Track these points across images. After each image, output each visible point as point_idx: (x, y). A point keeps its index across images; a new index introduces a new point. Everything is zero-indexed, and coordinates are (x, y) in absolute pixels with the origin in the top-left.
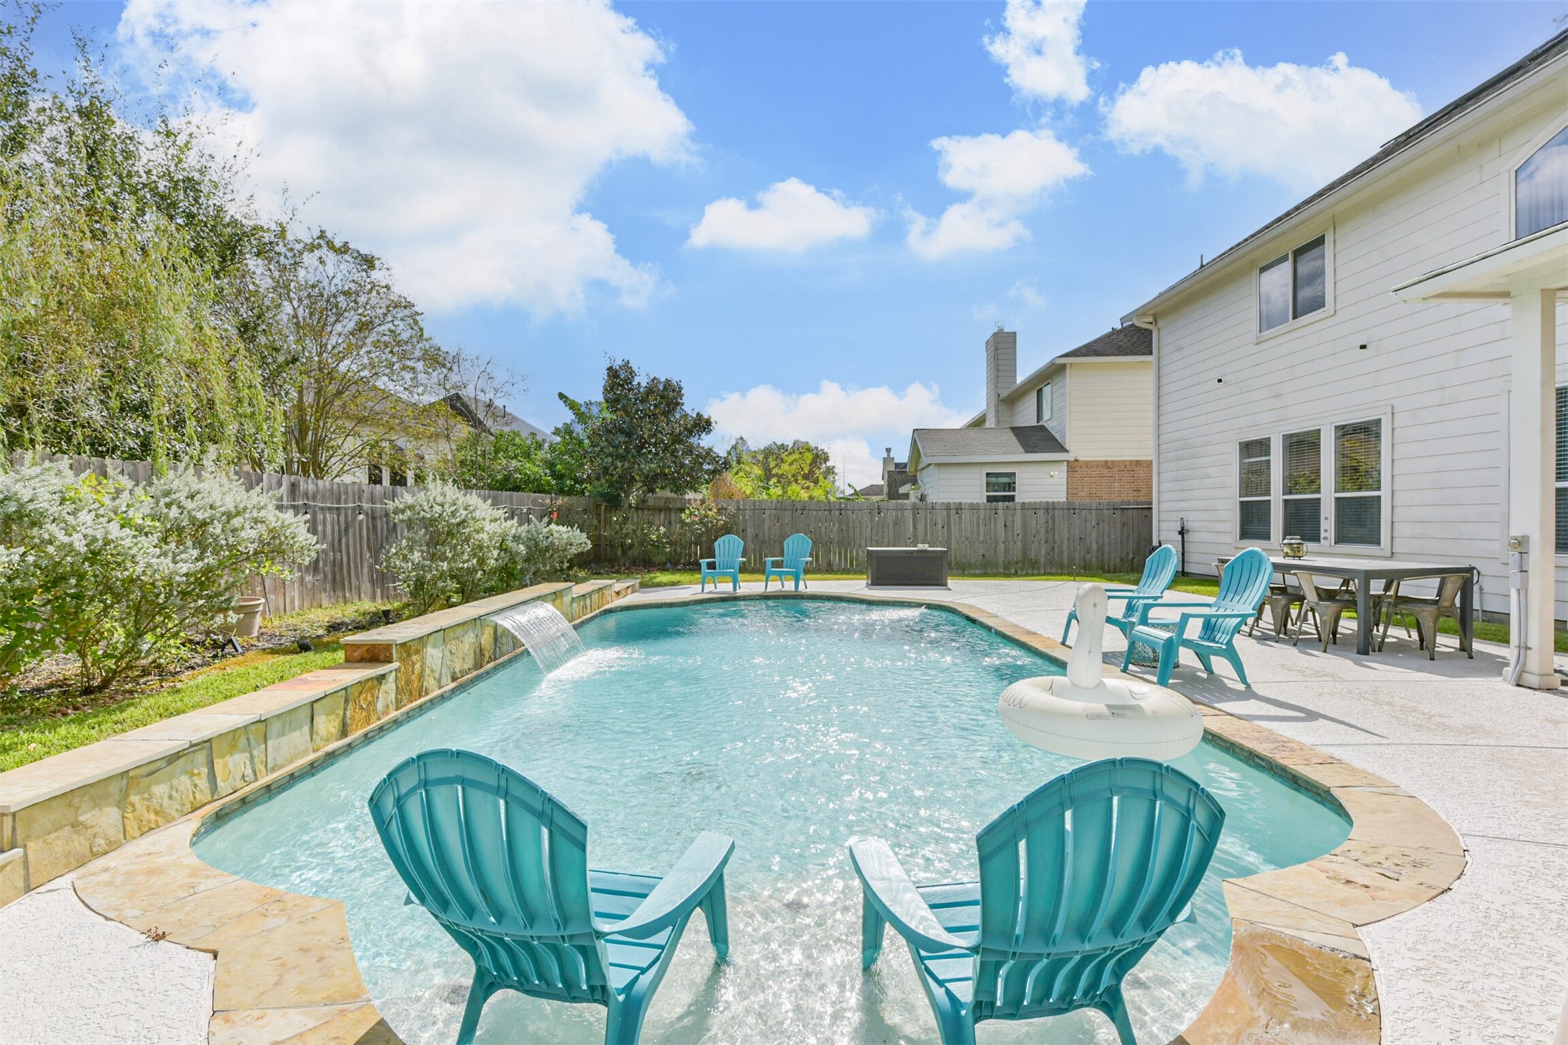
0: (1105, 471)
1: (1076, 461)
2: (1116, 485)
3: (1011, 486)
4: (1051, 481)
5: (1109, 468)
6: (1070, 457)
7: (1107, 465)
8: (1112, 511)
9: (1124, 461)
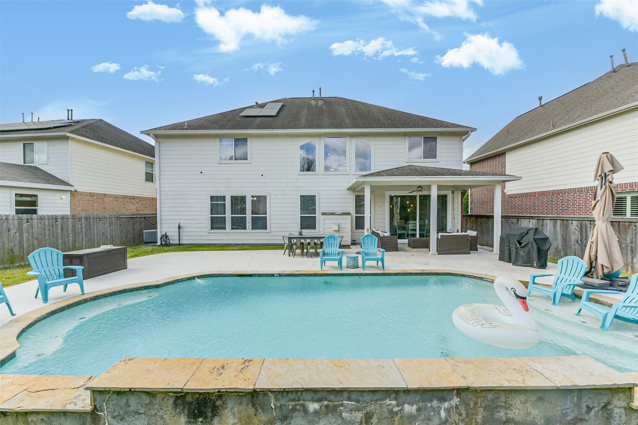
0: (91, 198)
1: (76, 191)
2: (96, 205)
3: (34, 203)
4: (61, 201)
5: (92, 196)
6: (73, 189)
7: (92, 195)
8: (116, 219)
9: (99, 193)
